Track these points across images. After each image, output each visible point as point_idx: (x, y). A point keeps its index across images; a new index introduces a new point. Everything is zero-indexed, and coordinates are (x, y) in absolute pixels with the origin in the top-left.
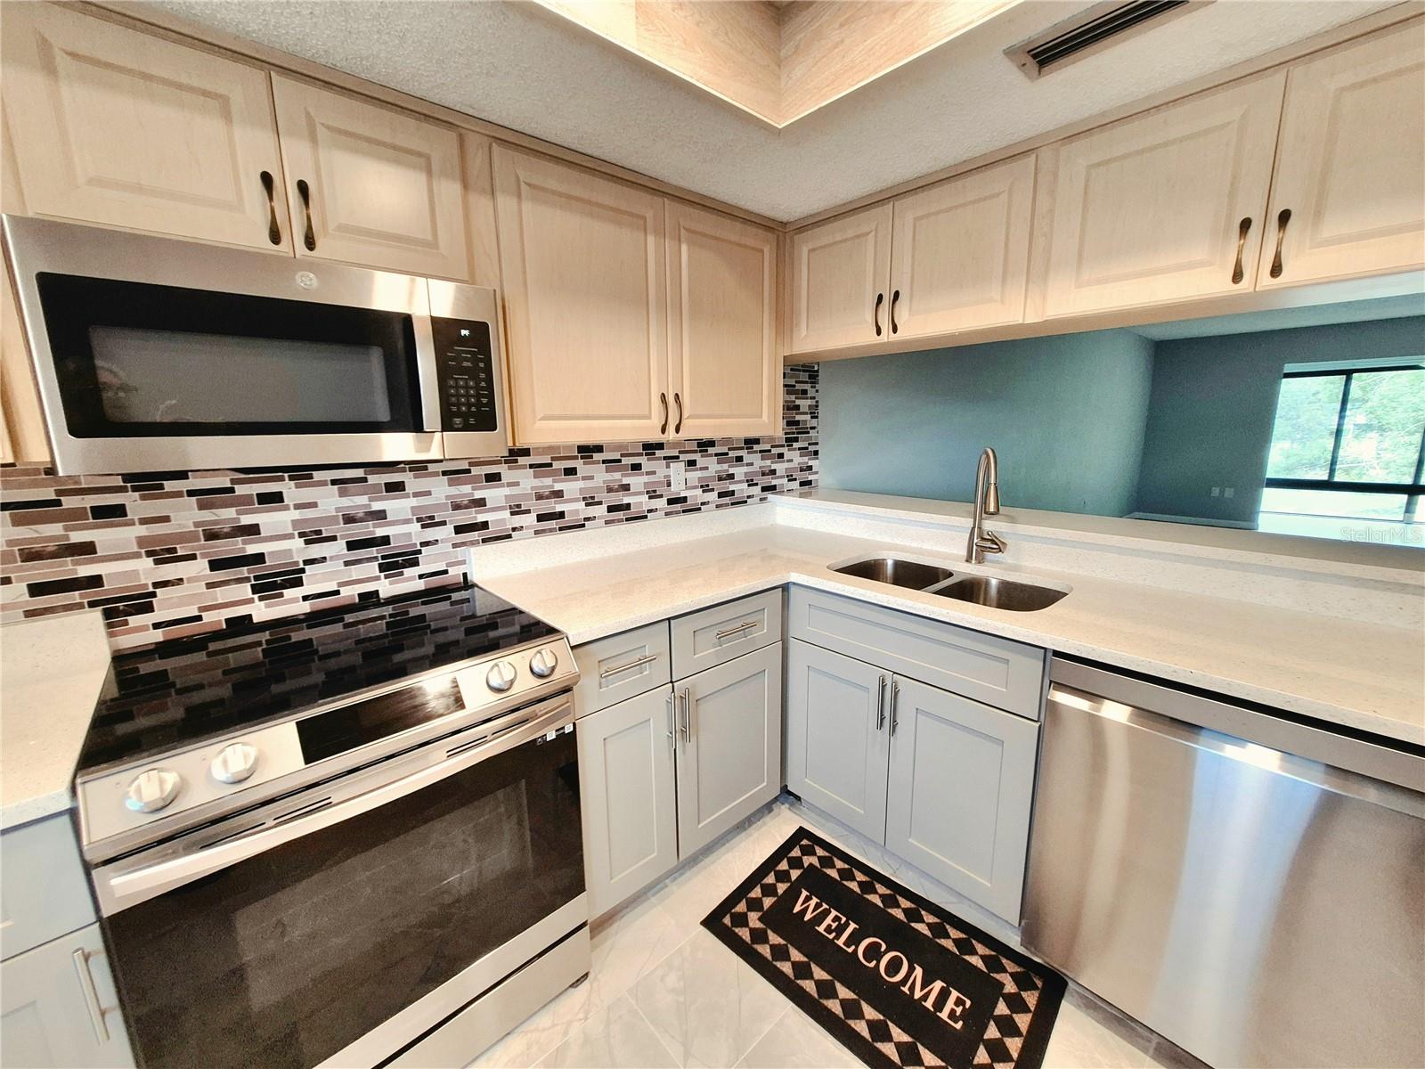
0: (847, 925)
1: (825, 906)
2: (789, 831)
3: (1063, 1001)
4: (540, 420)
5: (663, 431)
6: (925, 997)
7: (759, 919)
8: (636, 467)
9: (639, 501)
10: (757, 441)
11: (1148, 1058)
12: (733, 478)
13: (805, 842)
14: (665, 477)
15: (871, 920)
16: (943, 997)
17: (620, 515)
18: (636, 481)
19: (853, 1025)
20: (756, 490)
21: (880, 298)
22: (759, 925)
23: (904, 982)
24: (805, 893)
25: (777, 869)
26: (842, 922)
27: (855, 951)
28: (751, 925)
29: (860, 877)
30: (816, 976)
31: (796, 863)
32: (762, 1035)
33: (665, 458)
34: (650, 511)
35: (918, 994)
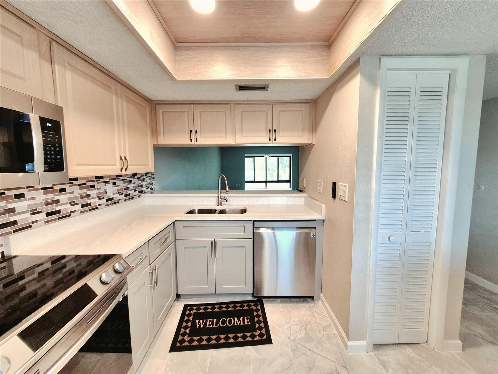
0: (213, 321)
1: (205, 320)
2: (181, 308)
3: (264, 304)
4: (75, 166)
5: (121, 171)
6: (240, 323)
7: (188, 337)
8: (93, 186)
9: (94, 201)
10: (136, 174)
11: (280, 304)
12: (129, 189)
13: (188, 308)
14: (105, 190)
15: (218, 316)
16: (244, 320)
17: (87, 208)
18: (93, 193)
19: (229, 342)
20: (137, 193)
21: (191, 131)
22: (189, 338)
23: (234, 323)
24: (197, 321)
25: (185, 320)
26: (212, 321)
27: (219, 325)
28: (187, 340)
29: (210, 307)
30: (214, 338)
31: (189, 315)
32: (209, 363)
33: (104, 182)
34: (99, 205)
35: (239, 324)
